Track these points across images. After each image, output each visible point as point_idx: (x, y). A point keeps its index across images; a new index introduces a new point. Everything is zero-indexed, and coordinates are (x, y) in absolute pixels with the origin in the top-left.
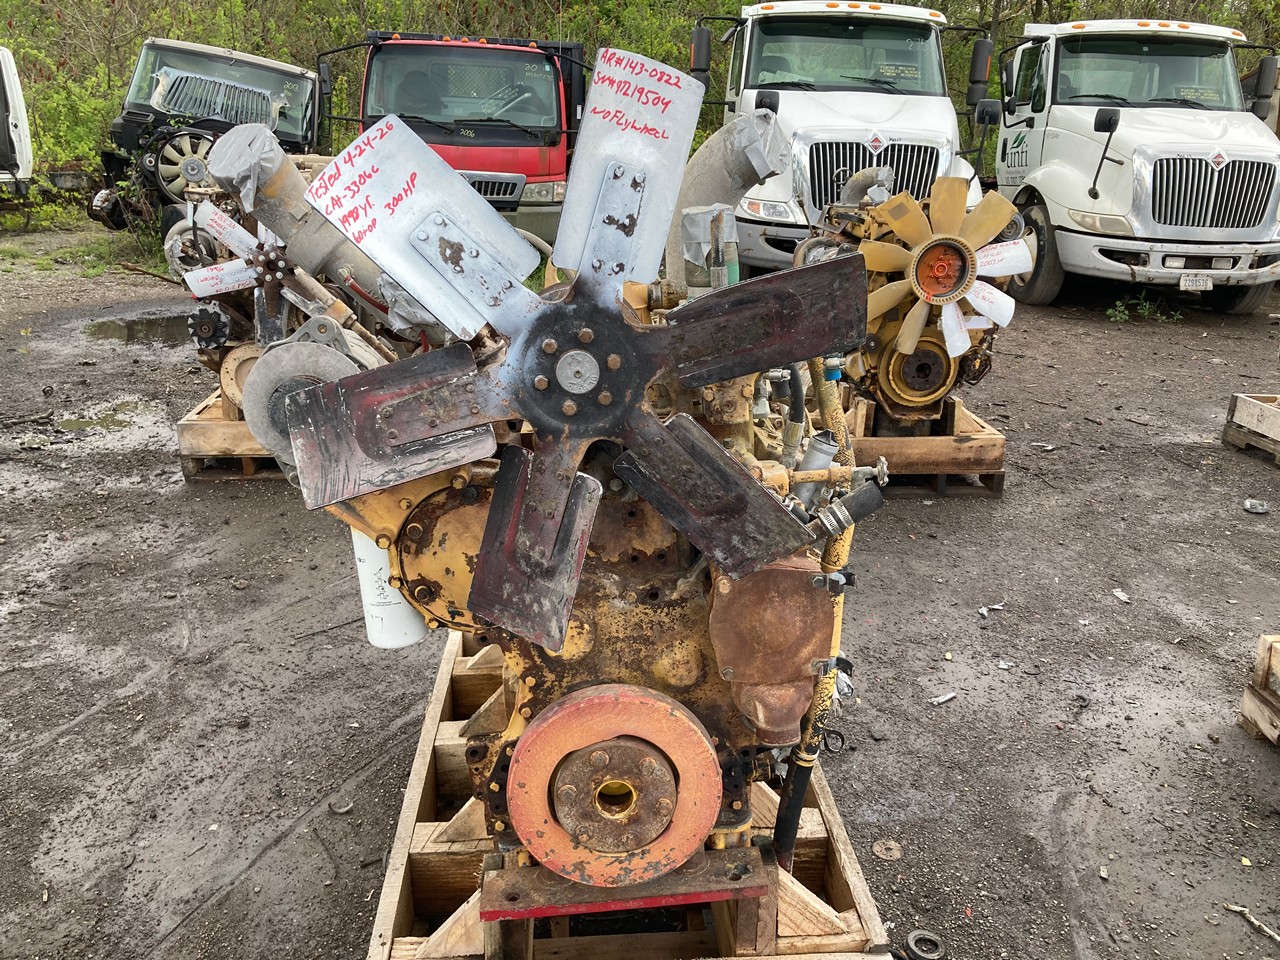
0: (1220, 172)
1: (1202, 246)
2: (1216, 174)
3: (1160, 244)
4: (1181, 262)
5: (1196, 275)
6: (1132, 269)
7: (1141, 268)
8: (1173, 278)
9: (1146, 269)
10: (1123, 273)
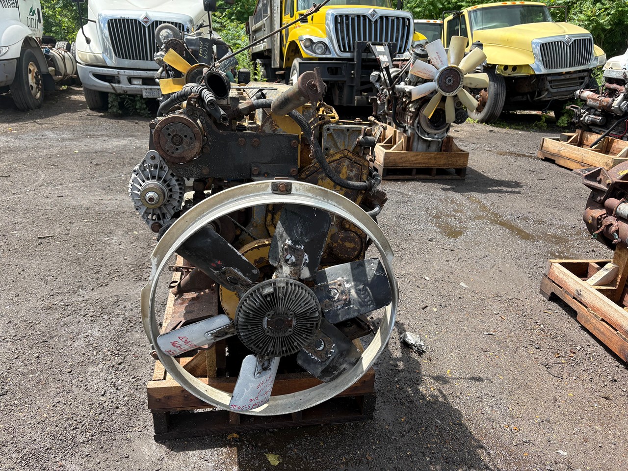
0: (149, 27)
1: (149, 72)
2: (147, 29)
3: (122, 71)
4: (140, 82)
5: (151, 89)
6: (112, 86)
7: (117, 85)
8: (139, 91)
9: (120, 85)
10: (107, 88)
